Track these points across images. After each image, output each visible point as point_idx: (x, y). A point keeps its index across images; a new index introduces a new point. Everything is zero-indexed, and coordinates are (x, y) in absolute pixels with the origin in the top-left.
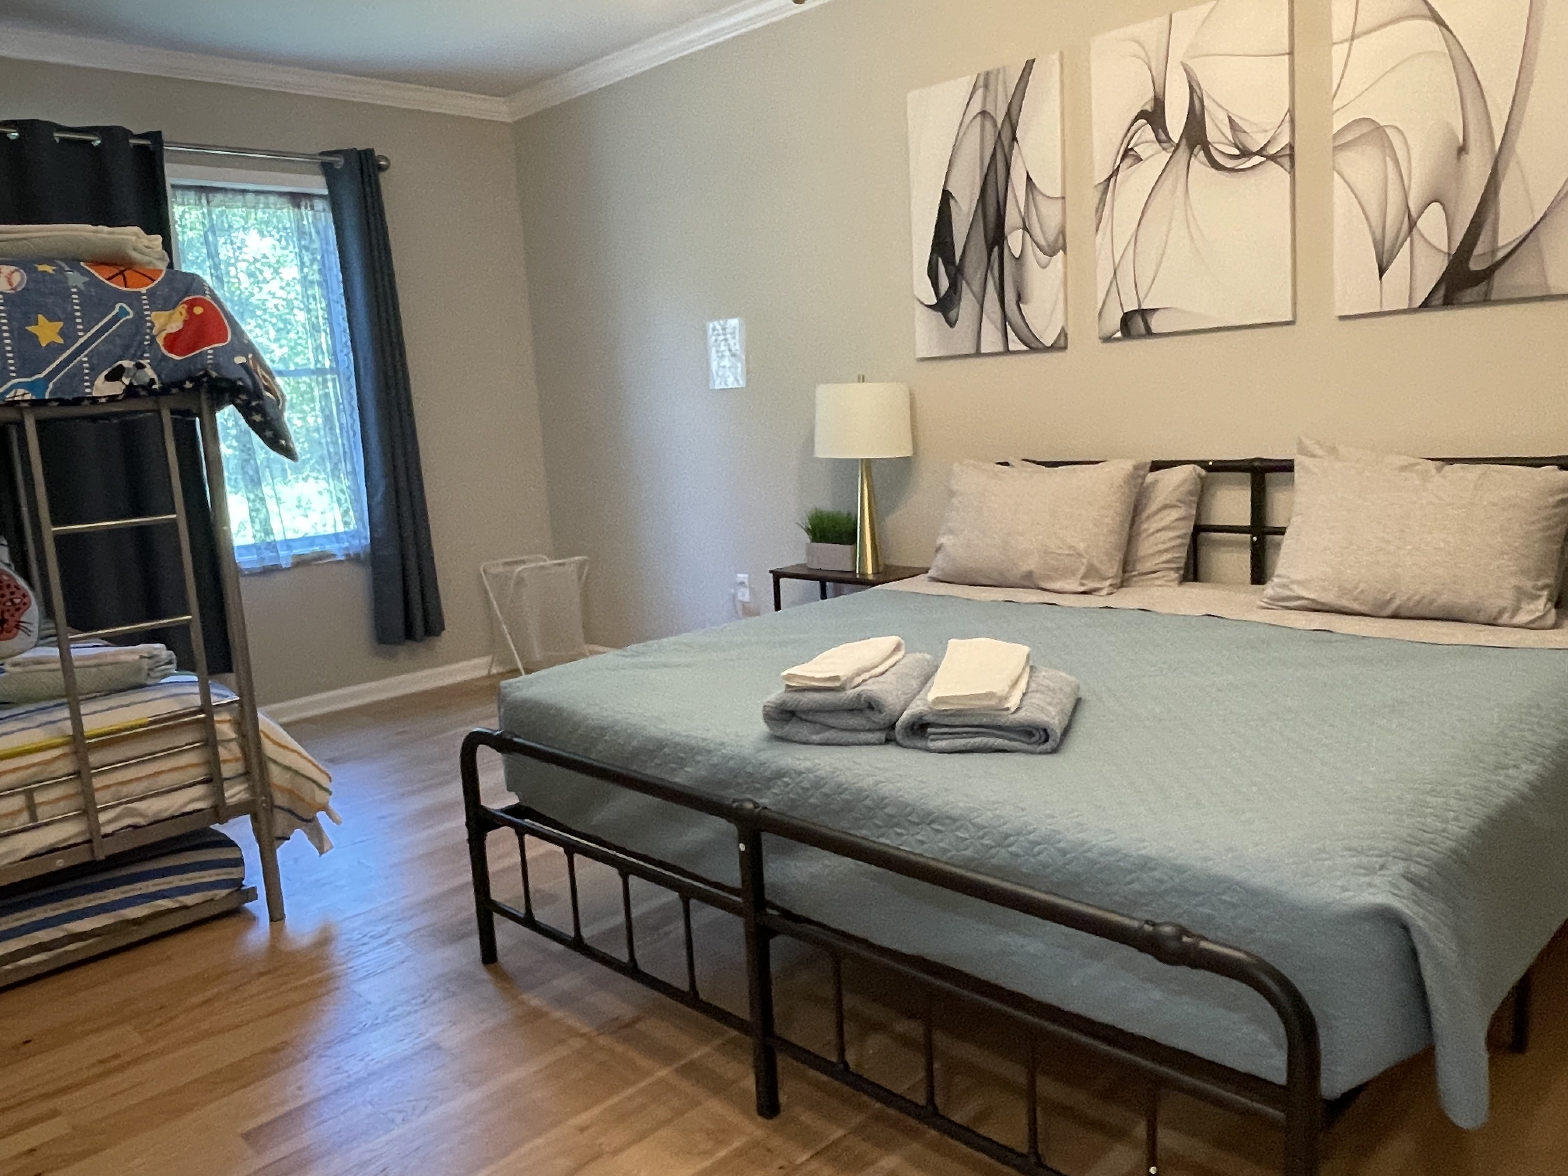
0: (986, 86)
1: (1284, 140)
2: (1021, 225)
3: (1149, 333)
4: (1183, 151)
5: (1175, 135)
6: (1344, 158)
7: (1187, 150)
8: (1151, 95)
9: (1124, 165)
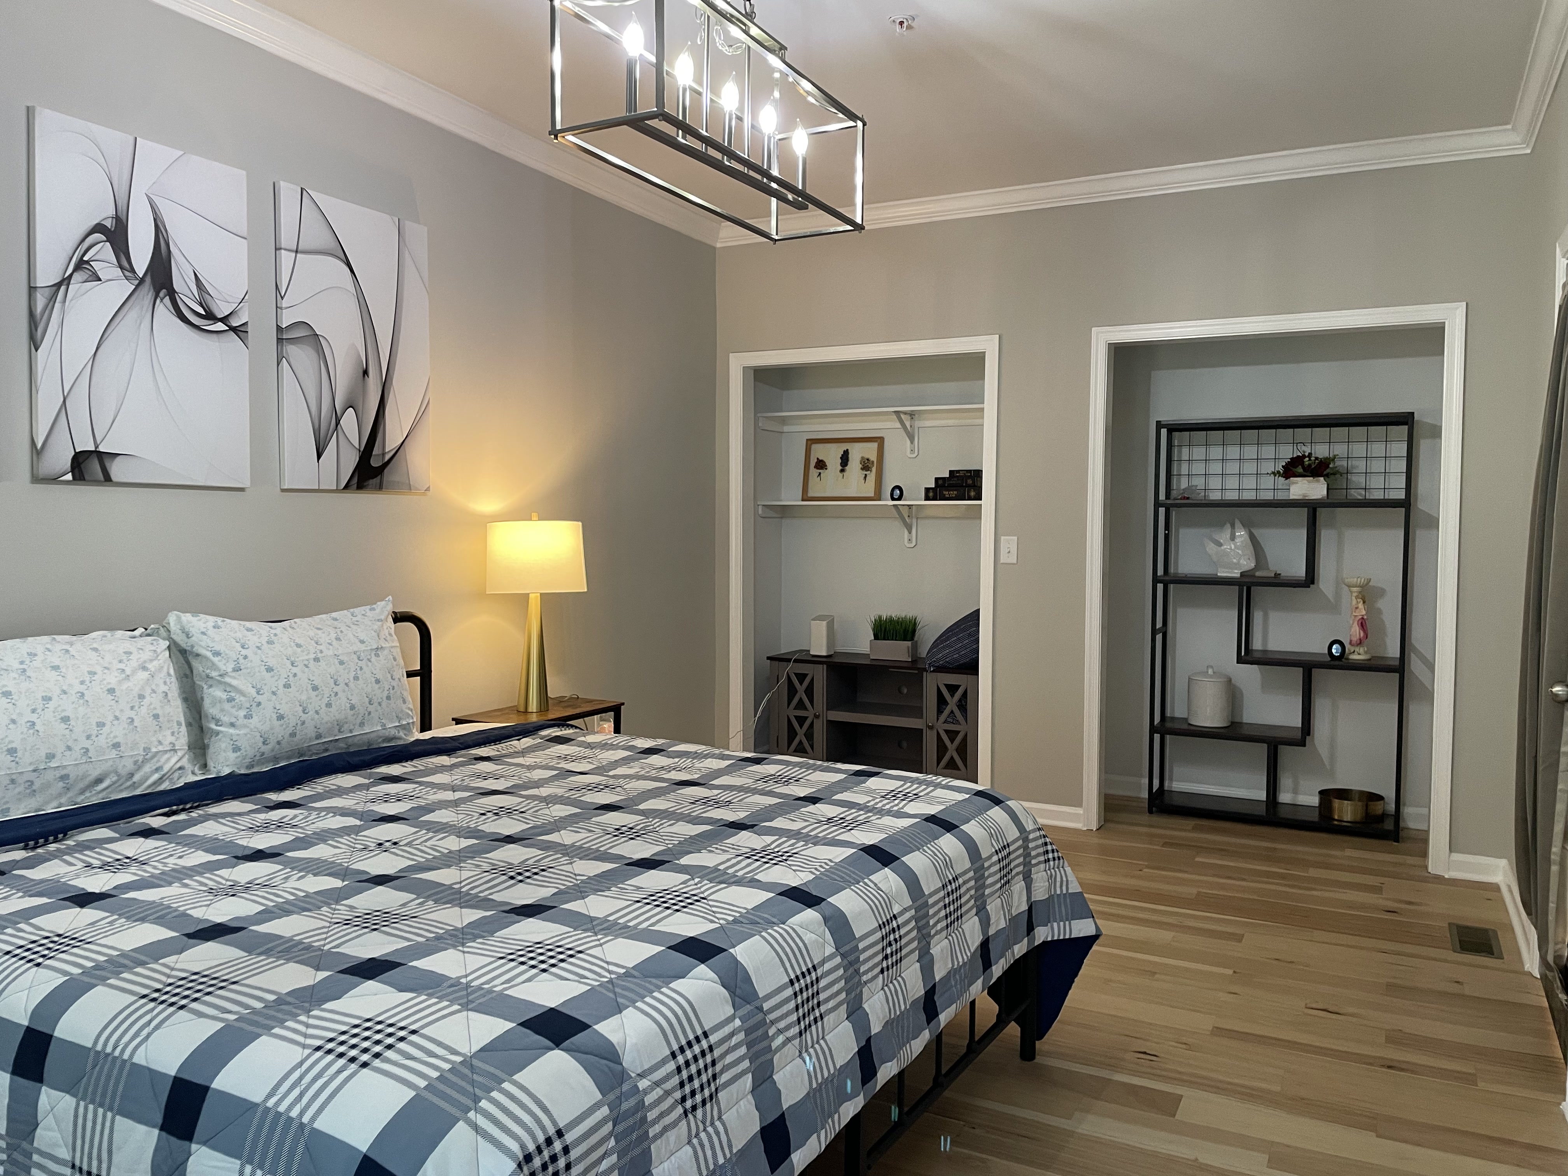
1: (244, 317)
3: (108, 482)
4: (147, 288)
5: (139, 267)
6: (292, 350)
7: (152, 290)
8: (112, 212)
9: (77, 277)
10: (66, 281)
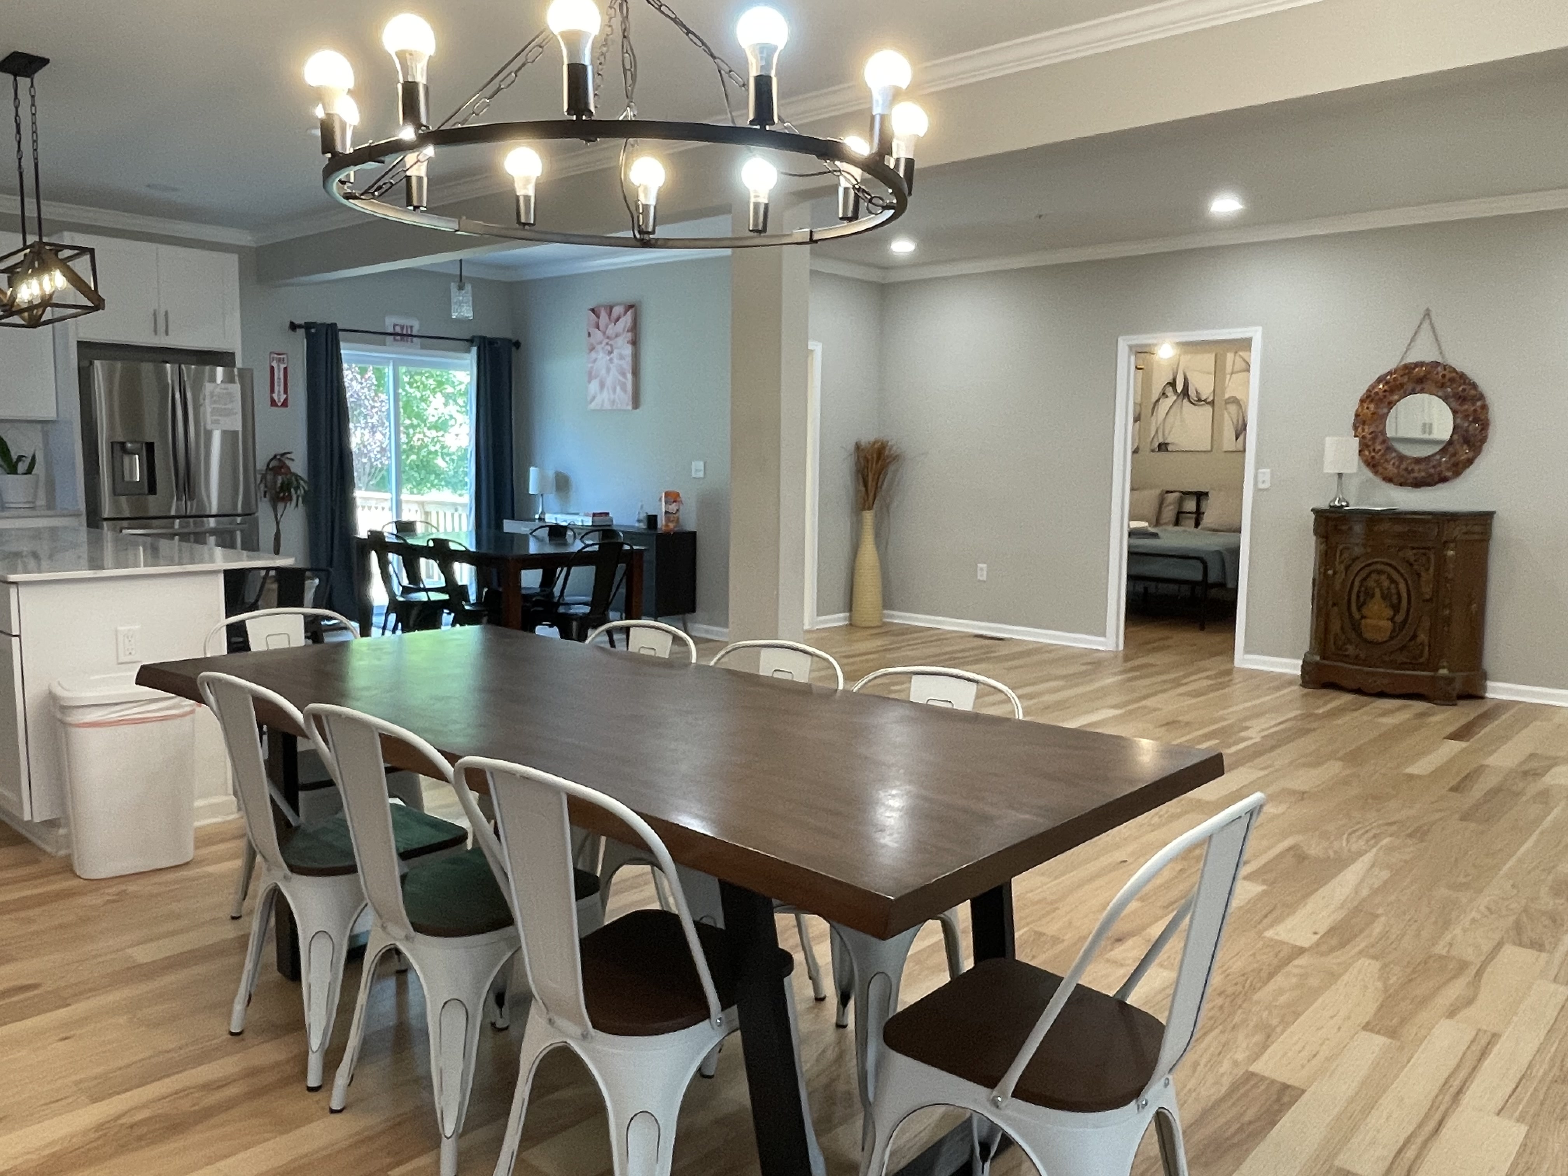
1: (1211, 399)
3: (1167, 451)
4: (1181, 396)
5: (1179, 391)
6: (1229, 406)
8: (1172, 378)
9: (1162, 398)
10: (1159, 400)
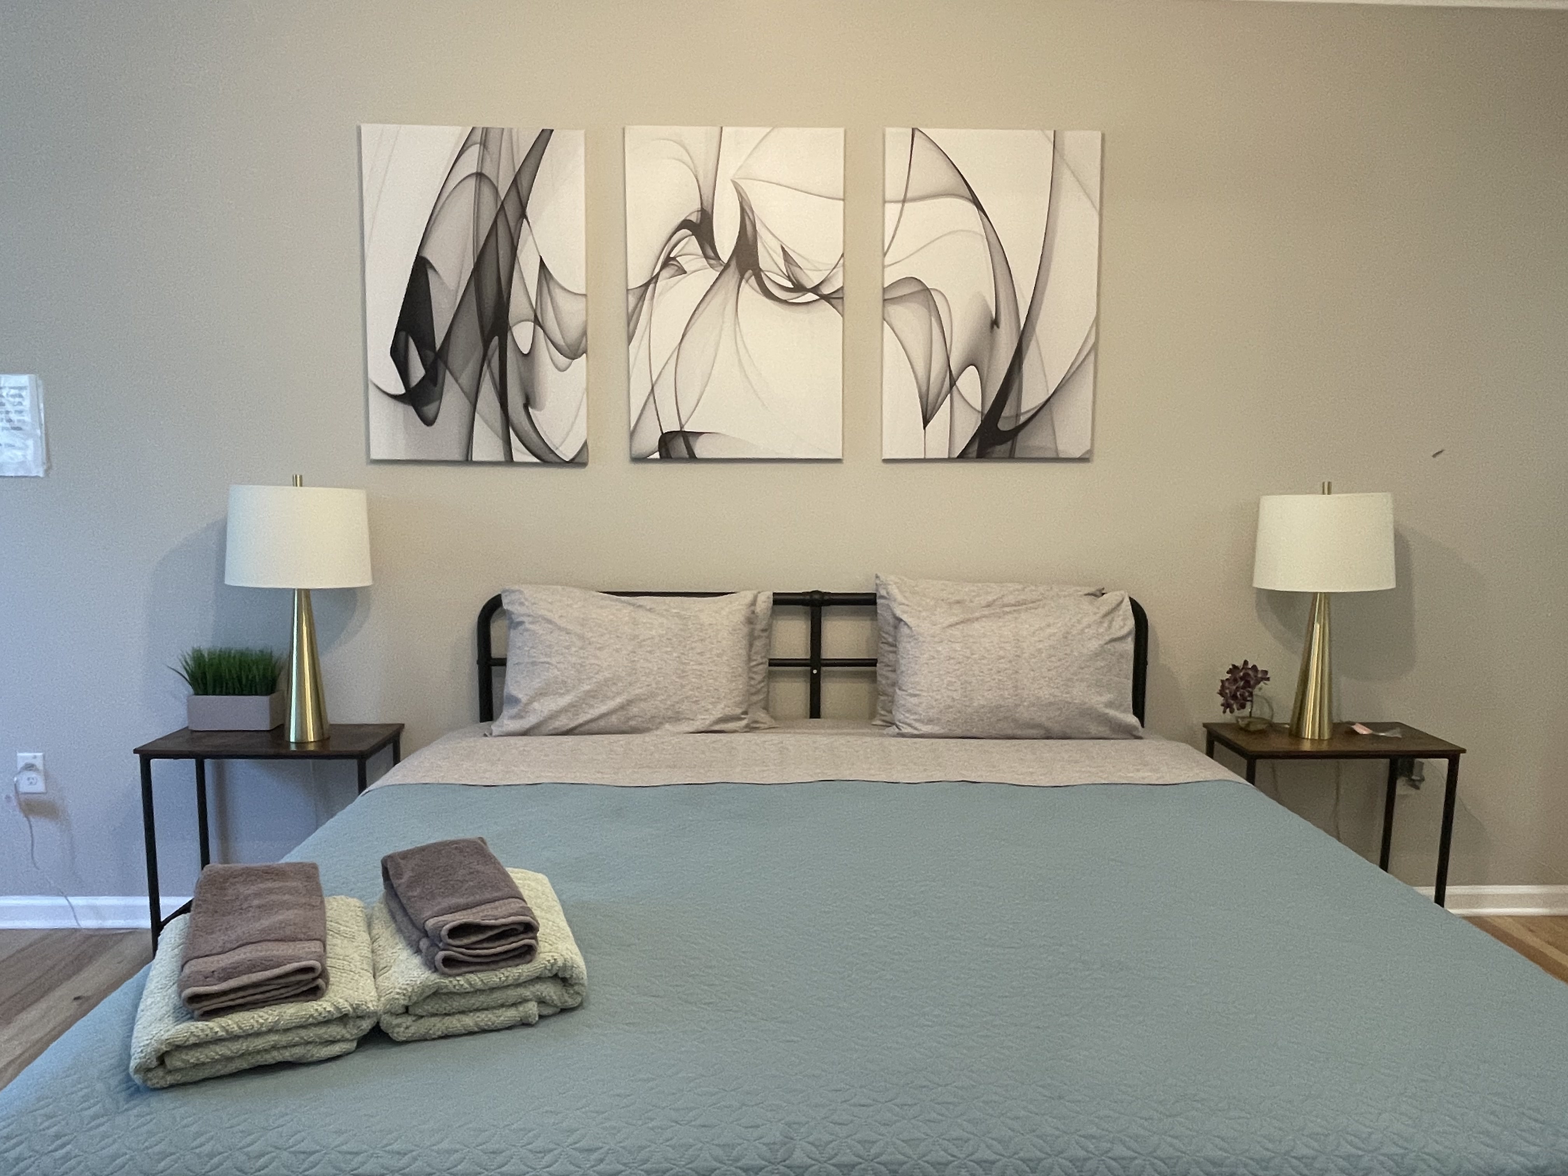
0: (484, 144)
1: (836, 283)
2: (533, 317)
3: (692, 457)
4: (733, 272)
5: (724, 253)
6: (897, 312)
7: (737, 272)
8: (698, 206)
9: (665, 273)
10: (654, 279)
